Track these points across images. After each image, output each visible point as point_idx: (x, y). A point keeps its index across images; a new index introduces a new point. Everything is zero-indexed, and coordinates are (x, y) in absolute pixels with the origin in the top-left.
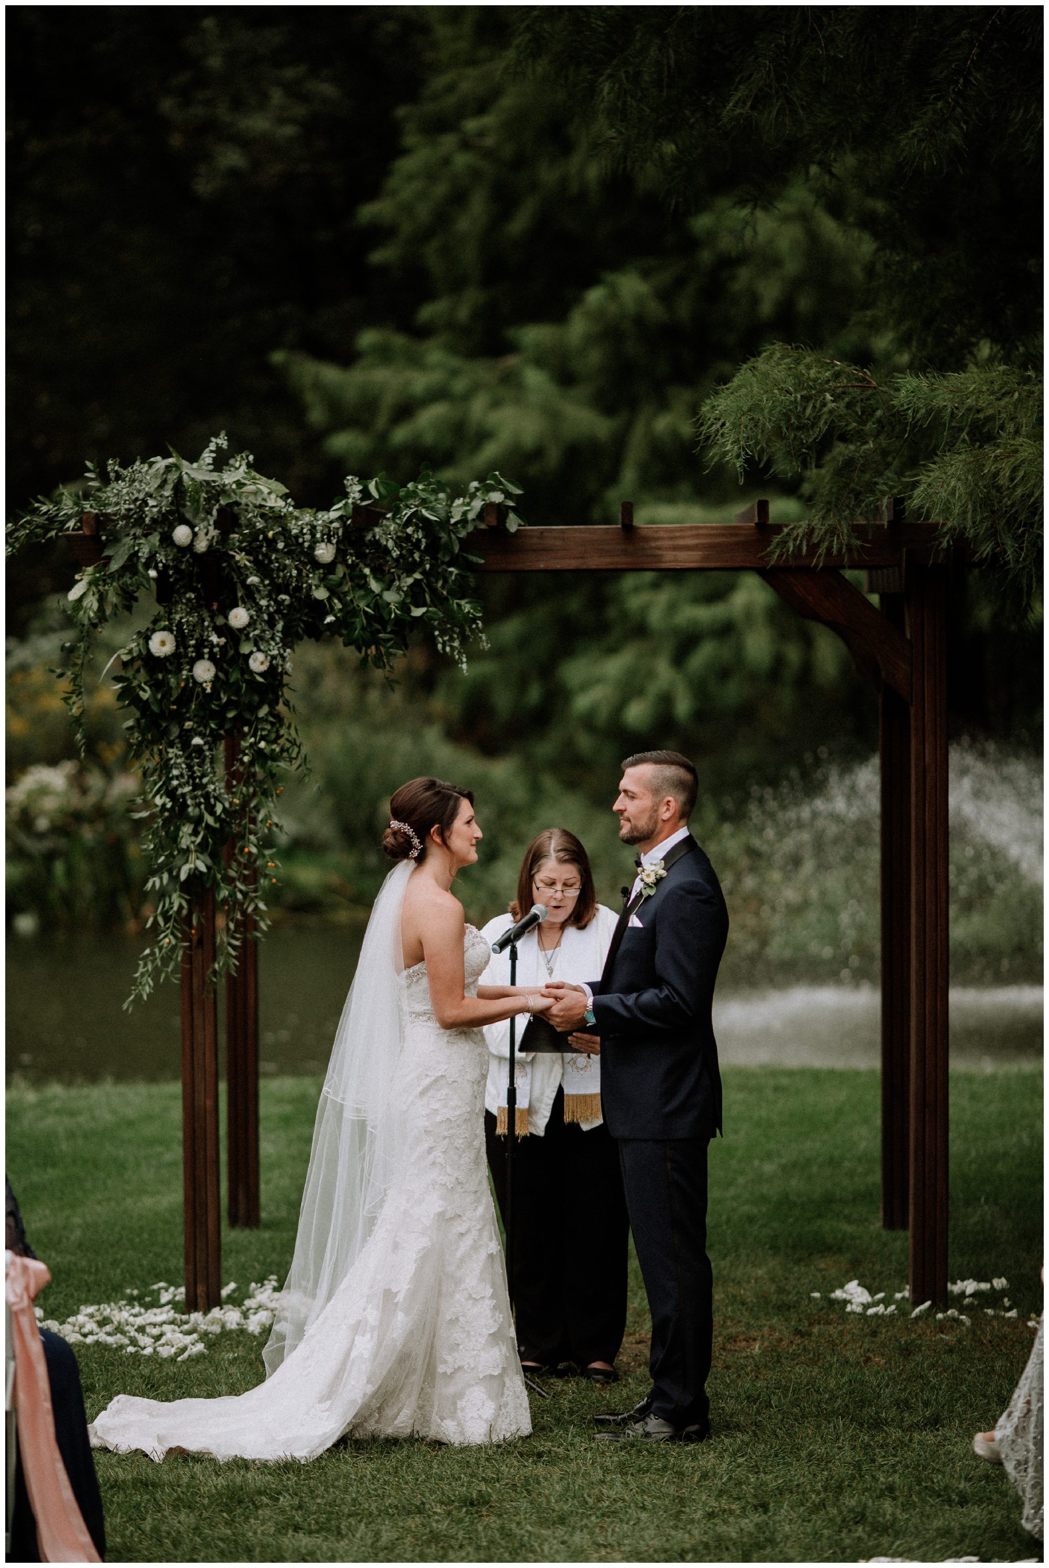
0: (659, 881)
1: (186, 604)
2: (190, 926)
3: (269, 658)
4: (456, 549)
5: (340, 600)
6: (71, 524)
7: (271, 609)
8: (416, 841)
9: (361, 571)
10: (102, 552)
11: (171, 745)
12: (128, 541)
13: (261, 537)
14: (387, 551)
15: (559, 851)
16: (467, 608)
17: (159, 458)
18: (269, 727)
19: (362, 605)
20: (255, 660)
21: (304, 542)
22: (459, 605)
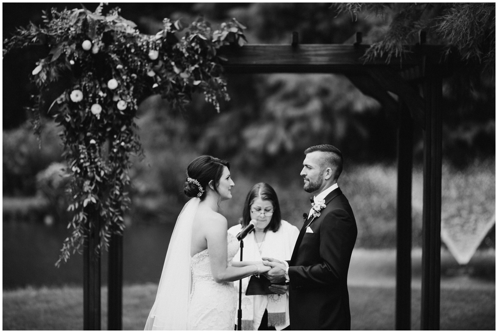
0: (322, 210)
1: (88, 77)
2: (88, 228)
3: (127, 103)
4: (215, 53)
5: (161, 77)
6: (34, 39)
7: (128, 81)
8: (201, 188)
9: (170, 63)
10: (49, 52)
11: (81, 143)
12: (61, 47)
13: (124, 47)
14: (183, 54)
15: (263, 194)
16: (220, 81)
17: (76, 9)
18: (126, 135)
19: (171, 79)
20: (120, 104)
21: (144, 49)
22: (216, 80)
